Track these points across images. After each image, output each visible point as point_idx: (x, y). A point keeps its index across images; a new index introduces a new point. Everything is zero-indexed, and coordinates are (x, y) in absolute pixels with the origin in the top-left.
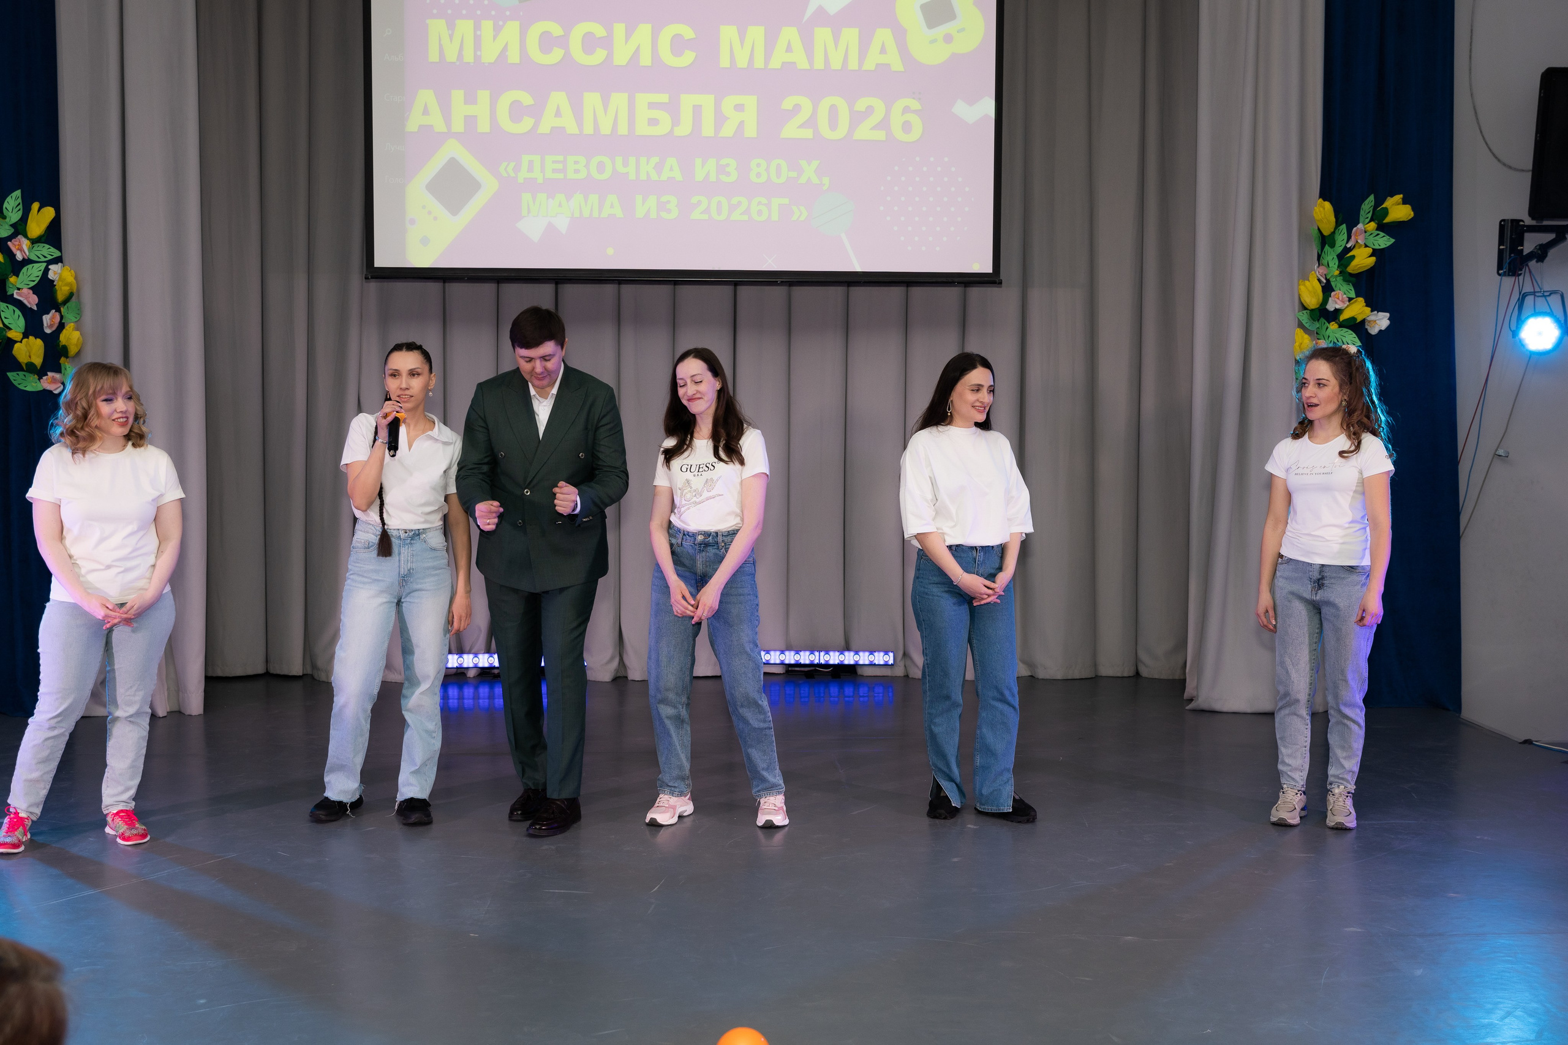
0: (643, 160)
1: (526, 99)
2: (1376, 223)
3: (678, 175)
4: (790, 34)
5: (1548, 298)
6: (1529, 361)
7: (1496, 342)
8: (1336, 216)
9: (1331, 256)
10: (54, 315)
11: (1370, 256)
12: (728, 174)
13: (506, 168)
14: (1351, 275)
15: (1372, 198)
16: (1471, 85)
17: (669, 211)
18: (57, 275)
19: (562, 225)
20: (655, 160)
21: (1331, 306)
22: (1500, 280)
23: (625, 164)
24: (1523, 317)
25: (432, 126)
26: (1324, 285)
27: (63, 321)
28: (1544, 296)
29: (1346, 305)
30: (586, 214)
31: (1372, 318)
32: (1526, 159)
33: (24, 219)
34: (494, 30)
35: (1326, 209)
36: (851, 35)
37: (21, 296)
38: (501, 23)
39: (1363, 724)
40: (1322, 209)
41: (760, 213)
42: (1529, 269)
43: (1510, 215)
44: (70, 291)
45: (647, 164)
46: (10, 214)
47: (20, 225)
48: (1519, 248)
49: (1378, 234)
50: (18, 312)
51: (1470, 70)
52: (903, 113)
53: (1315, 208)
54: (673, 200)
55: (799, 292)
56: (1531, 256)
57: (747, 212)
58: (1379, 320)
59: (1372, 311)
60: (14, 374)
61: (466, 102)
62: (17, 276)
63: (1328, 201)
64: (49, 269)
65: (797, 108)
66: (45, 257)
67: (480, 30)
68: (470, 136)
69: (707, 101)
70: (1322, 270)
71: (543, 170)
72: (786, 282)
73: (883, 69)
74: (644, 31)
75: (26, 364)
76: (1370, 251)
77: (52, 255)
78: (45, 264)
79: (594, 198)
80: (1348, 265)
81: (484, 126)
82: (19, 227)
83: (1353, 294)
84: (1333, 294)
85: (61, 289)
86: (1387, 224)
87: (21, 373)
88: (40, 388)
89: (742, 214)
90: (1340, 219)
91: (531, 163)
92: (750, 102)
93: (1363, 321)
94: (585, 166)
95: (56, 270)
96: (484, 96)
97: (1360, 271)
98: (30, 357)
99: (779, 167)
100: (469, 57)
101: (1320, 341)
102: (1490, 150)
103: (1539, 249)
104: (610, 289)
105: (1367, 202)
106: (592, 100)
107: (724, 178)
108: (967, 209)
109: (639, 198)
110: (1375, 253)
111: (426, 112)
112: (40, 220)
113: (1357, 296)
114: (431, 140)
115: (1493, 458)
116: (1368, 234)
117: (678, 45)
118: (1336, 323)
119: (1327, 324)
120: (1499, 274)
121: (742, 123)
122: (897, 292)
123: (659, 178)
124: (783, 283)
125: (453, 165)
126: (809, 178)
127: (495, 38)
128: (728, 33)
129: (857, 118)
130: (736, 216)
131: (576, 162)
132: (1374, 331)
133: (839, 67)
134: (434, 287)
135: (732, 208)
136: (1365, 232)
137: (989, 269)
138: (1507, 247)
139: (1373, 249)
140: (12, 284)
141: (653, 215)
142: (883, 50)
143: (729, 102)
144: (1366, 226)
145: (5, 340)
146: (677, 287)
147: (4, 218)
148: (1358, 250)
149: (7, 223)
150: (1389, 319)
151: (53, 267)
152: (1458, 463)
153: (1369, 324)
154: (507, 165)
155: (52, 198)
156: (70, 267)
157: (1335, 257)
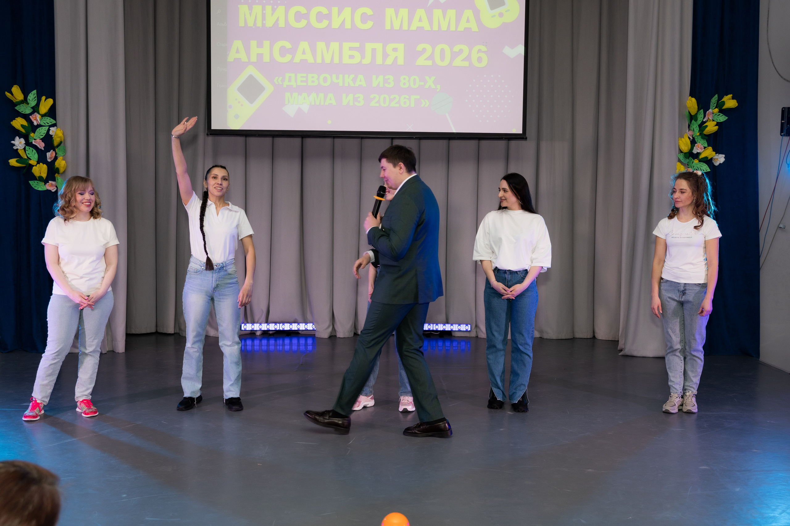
0: (346, 76)
1: (288, 45)
2: (718, 109)
3: (364, 84)
4: (421, 13)
7: (779, 169)
8: (698, 106)
9: (695, 126)
10: (52, 153)
11: (715, 126)
12: (389, 83)
13: (278, 80)
14: (705, 135)
15: (716, 96)
16: (768, 39)
17: (359, 102)
18: (54, 133)
19: (305, 108)
20: (352, 76)
21: (695, 151)
22: (782, 138)
23: (337, 78)
25: (241, 59)
26: (691, 140)
27: (57, 156)
29: (703, 151)
30: (318, 103)
31: (716, 157)
33: (38, 105)
34: (272, 10)
35: (693, 102)
36: (451, 13)
37: (36, 143)
38: (275, 7)
39: (703, 359)
40: (691, 102)
41: (405, 103)
43: (787, 105)
44: (60, 140)
45: (349, 78)
46: (31, 102)
47: (36, 107)
49: (719, 115)
50: (34, 151)
51: (768, 31)
52: (478, 52)
53: (687, 101)
54: (361, 96)
55: (424, 142)
57: (399, 102)
58: (719, 158)
59: (716, 154)
60: (33, 182)
61: (258, 47)
62: (34, 133)
63: (694, 98)
64: (50, 130)
65: (424, 50)
66: (48, 124)
67: (265, 10)
68: (260, 64)
69: (379, 46)
70: (691, 133)
71: (296, 81)
72: (418, 137)
73: (468, 30)
74: (347, 11)
75: (39, 177)
76: (715, 123)
77: (51, 123)
78: (48, 127)
79: (321, 95)
80: (704, 130)
81: (266, 59)
82: (35, 109)
83: (706, 145)
84: (696, 145)
85: (56, 140)
86: (724, 109)
87: (36, 181)
88: (46, 189)
89: (396, 103)
90: (700, 107)
91: (290, 77)
92: (401, 47)
93: (712, 159)
94: (317, 79)
95: (53, 130)
96: (267, 43)
97: (710, 133)
98: (40, 173)
99: (415, 79)
100: (259, 24)
101: (689, 169)
102: (777, 72)
104: (328, 141)
105: (714, 98)
106: (321, 46)
107: (387, 85)
108: (510, 101)
109: (344, 95)
110: (718, 124)
111: (238, 51)
112: (46, 105)
113: (709, 146)
114: (240, 65)
115: (777, 229)
116: (714, 114)
117: (365, 18)
118: (698, 159)
119: (693, 160)
120: (781, 135)
121: (396, 58)
122: (473, 143)
123: (354, 85)
124: (416, 138)
125: (251, 78)
126: (430, 86)
127: (272, 14)
128: (390, 12)
129: (454, 55)
130: (393, 104)
131: (313, 77)
132: (717, 164)
133: (445, 29)
134: (241, 139)
135: (391, 100)
136: (713, 113)
137: (520, 131)
138: (785, 121)
139: (717, 122)
140: (32, 137)
141: (351, 104)
142: (468, 21)
143: (390, 47)
144: (713, 110)
145: (26, 165)
146: (363, 140)
147: (28, 104)
148: (709, 123)
149: (29, 107)
150: (725, 158)
151: (52, 129)
152: (759, 231)
153: (714, 160)
154: (279, 78)
155: (52, 94)
156: (60, 128)
157: (698, 126)
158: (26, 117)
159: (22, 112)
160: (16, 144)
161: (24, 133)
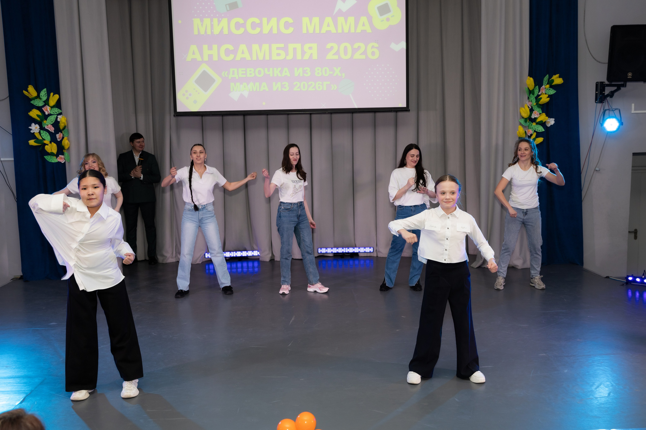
0: (275, 69)
1: (231, 47)
2: (549, 85)
3: (288, 74)
4: (328, 20)
5: (614, 111)
6: (607, 134)
7: (595, 128)
8: (534, 83)
9: (533, 98)
10: (60, 134)
11: (548, 97)
12: (307, 73)
13: (224, 74)
14: (540, 105)
15: (547, 76)
16: (584, 32)
17: (285, 88)
18: (60, 119)
19: (246, 94)
20: (279, 69)
21: (533, 117)
22: (596, 105)
23: (269, 71)
24: (605, 119)
25: (196, 59)
26: (530, 109)
27: (63, 137)
28: (613, 111)
29: (539, 116)
30: (255, 90)
31: (548, 121)
32: (606, 59)
33: (48, 99)
34: (218, 22)
35: (531, 80)
36: (351, 19)
37: (48, 128)
38: (220, 19)
40: (529, 81)
41: (319, 87)
42: (607, 100)
43: (600, 80)
44: (65, 125)
46: (43, 97)
47: (46, 101)
48: (603, 92)
49: (550, 89)
50: (47, 134)
51: (584, 26)
52: (371, 49)
53: (527, 80)
54: (286, 84)
55: (335, 116)
56: (608, 95)
57: (314, 87)
58: (551, 121)
59: (548, 118)
60: (47, 156)
61: (208, 49)
62: (46, 120)
63: (531, 77)
64: (58, 117)
65: (332, 48)
66: (56, 113)
67: (213, 22)
68: (210, 62)
69: (298, 46)
70: (530, 103)
71: (238, 74)
72: (330, 113)
73: (364, 32)
74: (274, 20)
75: (50, 153)
76: (547, 96)
77: (59, 112)
78: (56, 116)
79: (257, 84)
80: (539, 101)
81: (215, 58)
82: (46, 102)
83: (541, 112)
84: (534, 112)
85: (61, 125)
86: (553, 85)
87: (49, 156)
88: (58, 161)
90: (536, 84)
91: (233, 71)
92: (314, 46)
93: (545, 122)
94: (254, 72)
96: (215, 47)
97: (543, 104)
98: (51, 150)
99: (326, 70)
100: (209, 32)
101: (529, 130)
102: (592, 56)
103: (611, 93)
104: (263, 117)
106: (255, 47)
107: (305, 75)
108: (396, 84)
109: (274, 83)
110: (549, 96)
111: (194, 53)
112: (54, 99)
113: (543, 112)
114: (195, 64)
115: (594, 171)
116: (546, 89)
117: (287, 25)
118: (535, 123)
119: (532, 123)
120: (596, 103)
121: (311, 54)
122: (370, 115)
123: (281, 75)
124: (328, 113)
125: (205, 73)
126: (337, 74)
127: (218, 25)
128: (305, 20)
129: (355, 51)
130: (311, 89)
131: (250, 71)
132: (549, 125)
133: (347, 32)
134: (198, 118)
135: (309, 86)
136: (545, 88)
137: (405, 106)
138: (599, 93)
139: (549, 95)
140: (45, 123)
141: (280, 89)
142: (364, 25)
143: (307, 46)
144: (546, 86)
145: (42, 144)
146: (290, 116)
147: (41, 99)
148: (543, 95)
149: (42, 101)
150: (554, 121)
151: (59, 117)
152: (581, 173)
153: (547, 123)
154: (225, 73)
155: (57, 91)
156: (64, 116)
157: (534, 98)
158: (39, 109)
159: (36, 105)
160: (33, 129)
161: (39, 121)
